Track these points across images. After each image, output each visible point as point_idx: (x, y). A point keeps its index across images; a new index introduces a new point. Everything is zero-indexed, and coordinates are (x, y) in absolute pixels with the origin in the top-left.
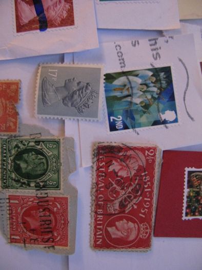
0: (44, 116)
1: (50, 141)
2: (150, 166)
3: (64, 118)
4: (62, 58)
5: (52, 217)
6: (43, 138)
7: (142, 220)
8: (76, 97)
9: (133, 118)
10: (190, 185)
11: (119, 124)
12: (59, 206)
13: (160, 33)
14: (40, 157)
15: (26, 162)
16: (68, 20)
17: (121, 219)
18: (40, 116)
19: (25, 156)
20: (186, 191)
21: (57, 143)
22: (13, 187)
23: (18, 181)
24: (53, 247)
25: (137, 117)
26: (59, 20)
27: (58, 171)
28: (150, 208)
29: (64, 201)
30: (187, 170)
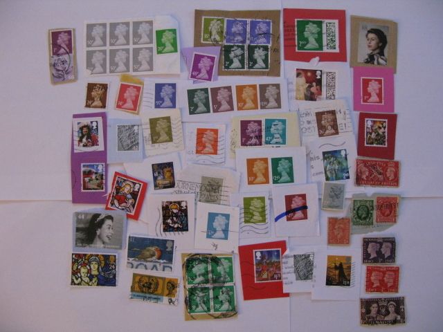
1: (354, 204)
2: (364, 162)
3: (344, 198)
4: (320, 199)
5: (385, 204)
6: (352, 207)
7: (387, 165)
8: (336, 193)
9: (344, 169)
10: (372, 143)
11: (347, 175)
12: (380, 201)
13: (307, 155)
14: (360, 208)
15: (362, 214)
16: (303, 196)
17: (386, 175)
18: (344, 208)
19: (360, 215)
20: (374, 145)
21: (354, 201)
22: (372, 220)
25: (343, 167)
26: (303, 201)
27: (366, 201)
28: (382, 162)
29: (378, 199)
30: (366, 145)
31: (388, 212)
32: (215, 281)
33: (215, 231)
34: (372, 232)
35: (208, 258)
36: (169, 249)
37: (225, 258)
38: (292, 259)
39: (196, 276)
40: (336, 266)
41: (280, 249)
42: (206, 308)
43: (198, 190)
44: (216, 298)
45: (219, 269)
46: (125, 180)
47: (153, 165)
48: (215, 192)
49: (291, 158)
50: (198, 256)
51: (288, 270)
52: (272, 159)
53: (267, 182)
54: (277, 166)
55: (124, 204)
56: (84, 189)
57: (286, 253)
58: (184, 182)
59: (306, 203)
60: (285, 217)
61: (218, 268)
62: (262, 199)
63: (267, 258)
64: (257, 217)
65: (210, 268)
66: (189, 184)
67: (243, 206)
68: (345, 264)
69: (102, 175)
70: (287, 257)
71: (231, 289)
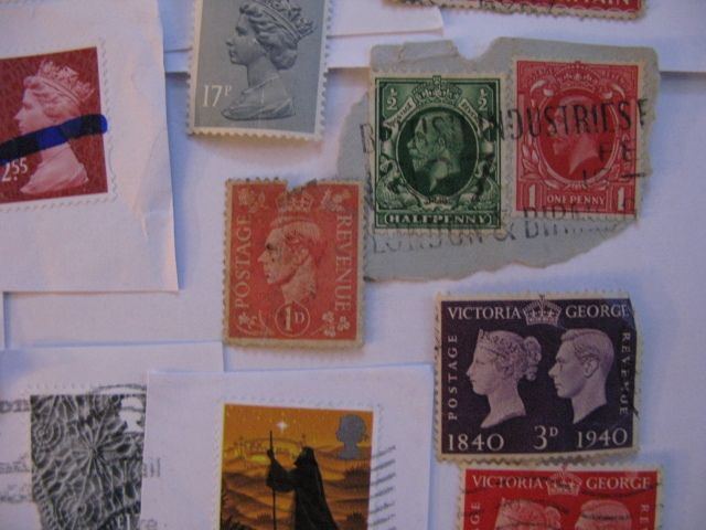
0: (319, 117)
1: (381, 104)
3: (324, 70)
4: (176, 79)
5: (568, 101)
6: (372, 120)
8: (273, 38)
12: (540, 83)
14: (419, 128)
15: (432, 163)
16: (83, 63)
18: (318, 127)
19: (417, 165)
21: (384, 86)
22: (496, 199)
23: (481, 186)
24: (640, 103)
26: (81, 87)
27: (454, 85)
29: (527, 72)
31: (585, 151)
34: (493, 268)
38: (22, 422)
40: (275, 467)
59: (95, 100)
68: (334, 455)
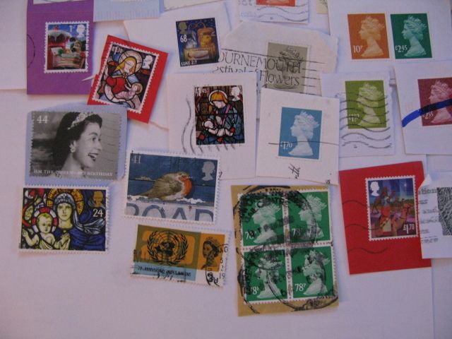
32: (295, 239)
33: (295, 142)
35: (281, 194)
36: (208, 178)
37: (315, 195)
39: (259, 230)
41: (413, 177)
42: (278, 292)
43: (262, 67)
44: (297, 270)
45: (304, 214)
46: (125, 50)
47: (178, 23)
48: (293, 72)
49: (425, 15)
50: (263, 191)
51: (429, 216)
52: (392, 16)
53: (386, 55)
54: (402, 28)
55: (123, 94)
56: (48, 68)
57: (424, 184)
58: (235, 53)
60: (419, 119)
61: (302, 213)
62: (379, 85)
63: (389, 193)
64: (371, 117)
65: (285, 214)
66: (245, 55)
67: (344, 97)
69: (84, 42)
70: (426, 191)
71: (326, 253)
